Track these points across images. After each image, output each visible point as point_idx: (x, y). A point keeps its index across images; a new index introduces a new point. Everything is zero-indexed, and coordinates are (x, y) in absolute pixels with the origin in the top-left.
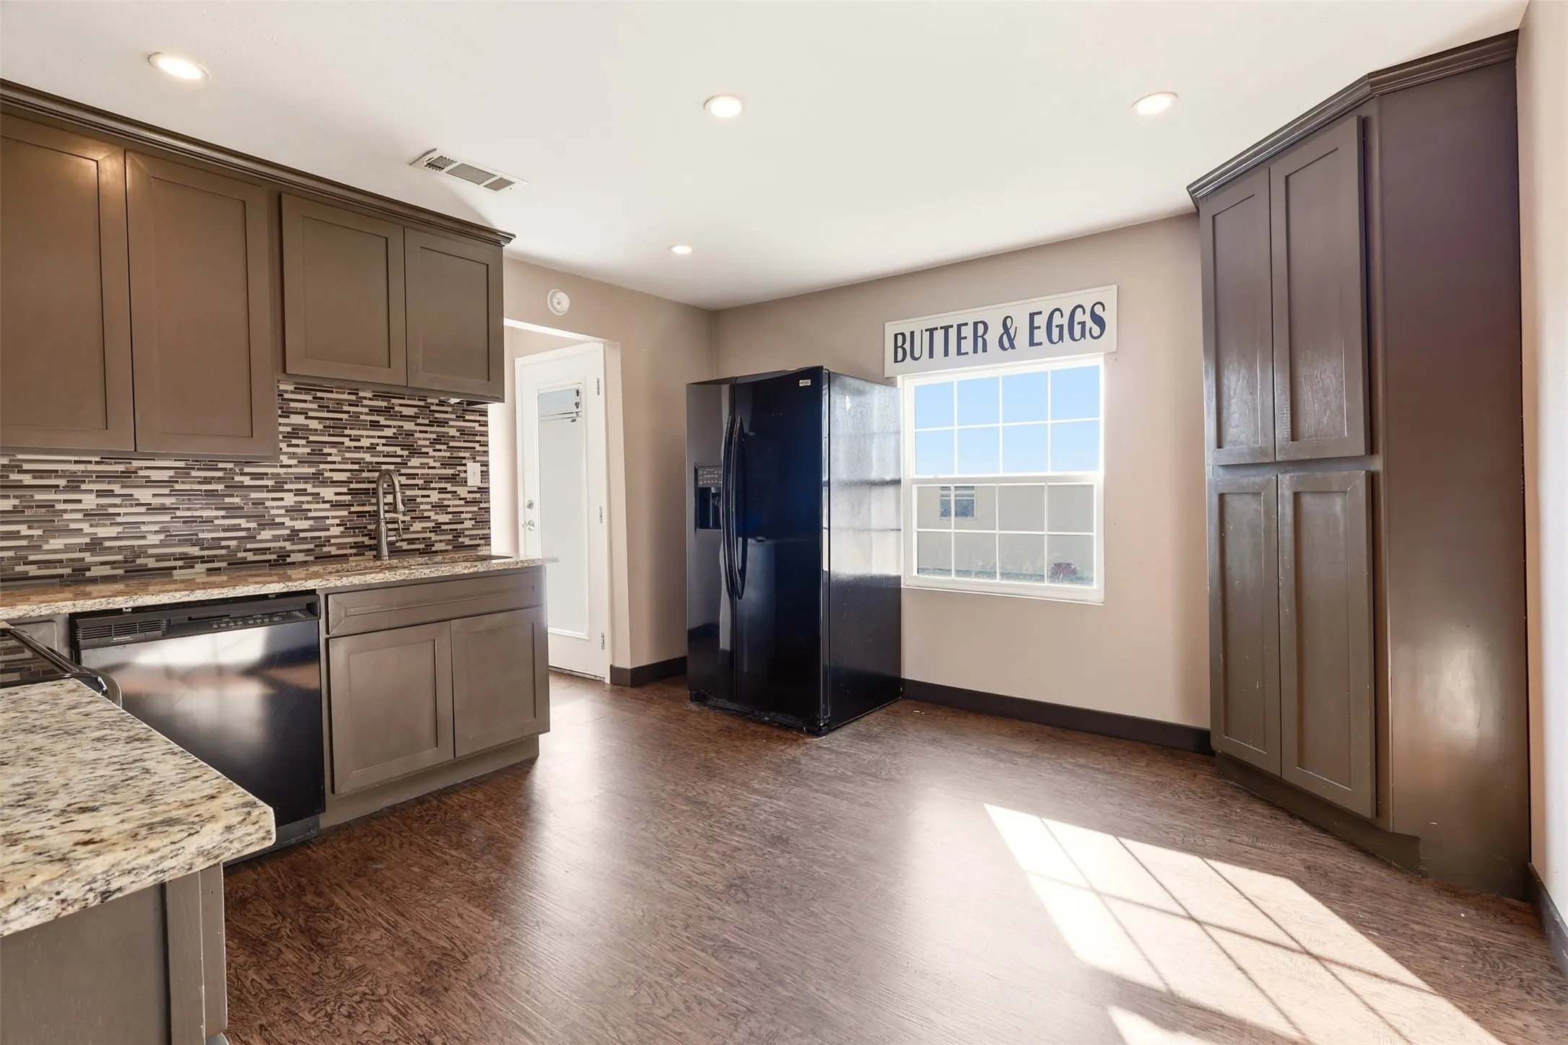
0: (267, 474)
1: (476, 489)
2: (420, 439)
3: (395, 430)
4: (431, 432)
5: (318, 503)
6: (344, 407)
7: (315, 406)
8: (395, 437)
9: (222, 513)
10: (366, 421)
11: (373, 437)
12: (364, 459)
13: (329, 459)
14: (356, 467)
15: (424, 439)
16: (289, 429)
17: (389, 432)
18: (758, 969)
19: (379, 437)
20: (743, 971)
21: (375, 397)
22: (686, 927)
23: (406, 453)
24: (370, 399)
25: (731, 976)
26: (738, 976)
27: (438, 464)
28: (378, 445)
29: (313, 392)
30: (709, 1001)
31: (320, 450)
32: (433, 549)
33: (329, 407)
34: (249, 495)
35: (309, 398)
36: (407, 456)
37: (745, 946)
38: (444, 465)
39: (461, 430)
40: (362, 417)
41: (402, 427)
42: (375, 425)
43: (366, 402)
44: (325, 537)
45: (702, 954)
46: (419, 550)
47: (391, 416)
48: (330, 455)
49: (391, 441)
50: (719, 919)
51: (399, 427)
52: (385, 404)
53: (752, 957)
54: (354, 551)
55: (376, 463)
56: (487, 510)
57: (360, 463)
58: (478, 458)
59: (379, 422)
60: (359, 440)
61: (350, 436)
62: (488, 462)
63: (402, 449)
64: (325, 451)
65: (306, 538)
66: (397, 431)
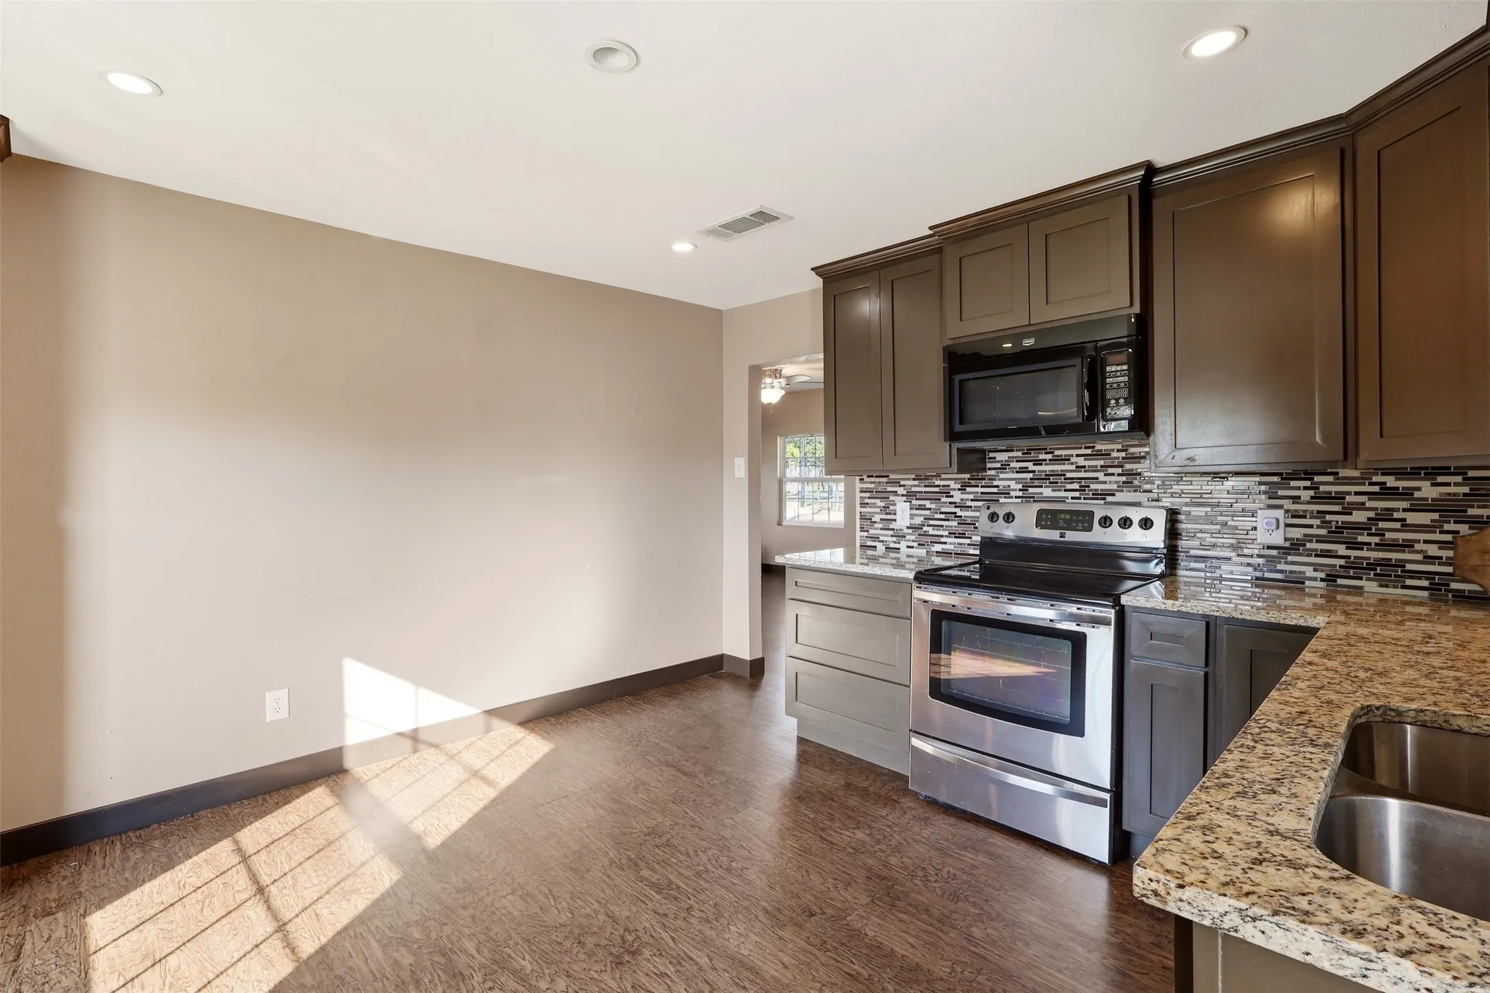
18: (642, 870)
20: (653, 870)
22: (689, 909)
25: (663, 867)
26: (658, 867)
30: (682, 854)
37: (646, 888)
45: (681, 884)
50: (658, 914)
53: (642, 879)
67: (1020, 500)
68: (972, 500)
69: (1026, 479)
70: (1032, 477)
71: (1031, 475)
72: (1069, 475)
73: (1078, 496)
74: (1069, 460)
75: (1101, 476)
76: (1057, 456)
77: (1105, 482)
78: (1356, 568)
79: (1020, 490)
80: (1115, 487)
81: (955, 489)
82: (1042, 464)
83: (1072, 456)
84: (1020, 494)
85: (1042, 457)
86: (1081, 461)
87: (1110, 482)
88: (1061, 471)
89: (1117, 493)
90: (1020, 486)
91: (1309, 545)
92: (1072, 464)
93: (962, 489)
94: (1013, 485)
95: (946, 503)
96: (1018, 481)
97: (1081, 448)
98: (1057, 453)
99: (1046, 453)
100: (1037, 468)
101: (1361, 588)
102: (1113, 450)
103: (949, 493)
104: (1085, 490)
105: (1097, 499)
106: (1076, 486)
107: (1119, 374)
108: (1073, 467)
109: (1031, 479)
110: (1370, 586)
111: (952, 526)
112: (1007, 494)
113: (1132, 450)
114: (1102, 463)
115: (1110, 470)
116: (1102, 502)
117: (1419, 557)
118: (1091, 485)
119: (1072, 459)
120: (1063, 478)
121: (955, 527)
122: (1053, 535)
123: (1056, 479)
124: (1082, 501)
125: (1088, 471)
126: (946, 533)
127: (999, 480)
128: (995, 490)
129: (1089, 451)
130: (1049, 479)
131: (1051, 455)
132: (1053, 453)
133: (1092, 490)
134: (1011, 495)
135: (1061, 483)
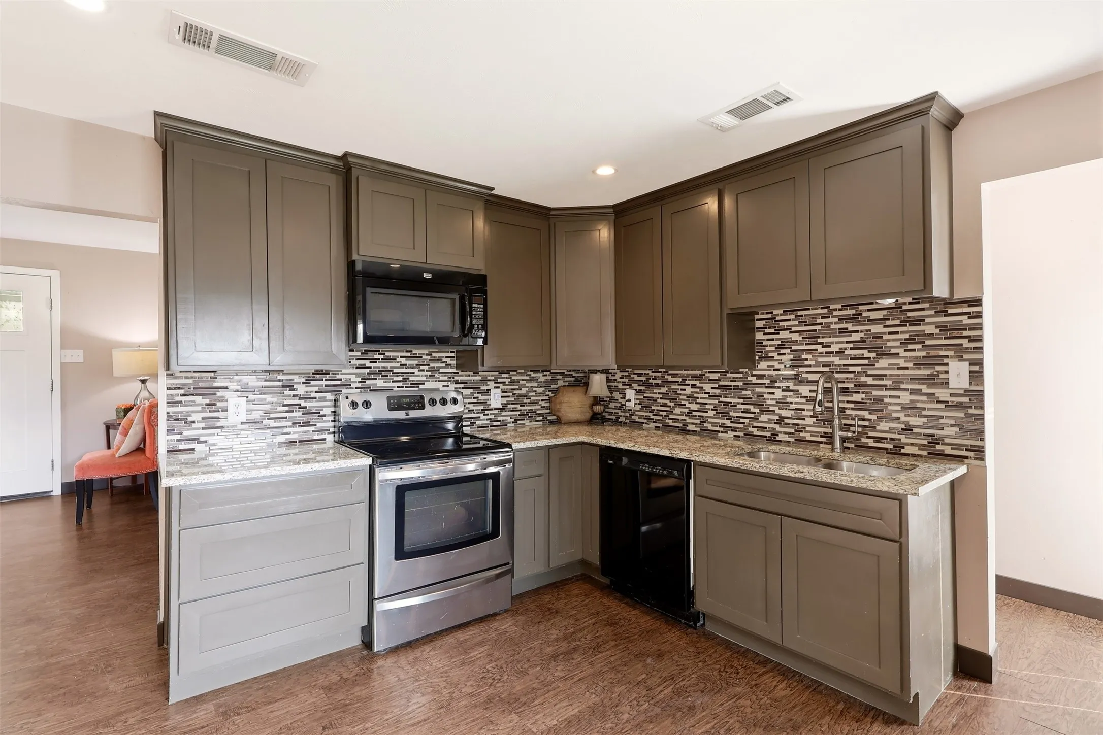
0: (765, 375)
1: (962, 392)
2: (889, 340)
3: (862, 335)
4: (903, 332)
5: (798, 398)
6: (818, 320)
7: (796, 323)
8: (863, 341)
9: (742, 401)
10: (836, 329)
11: (842, 342)
12: (833, 362)
13: (806, 363)
14: (827, 369)
15: (893, 340)
16: (779, 342)
17: (856, 337)
19: (847, 342)
21: (844, 307)
23: (873, 355)
24: (840, 310)
27: (910, 365)
28: (846, 349)
29: (795, 312)
31: (799, 357)
32: (903, 451)
33: (806, 322)
34: (755, 390)
35: (792, 317)
36: (874, 358)
38: (917, 365)
39: (943, 328)
40: (833, 326)
41: (870, 331)
42: (844, 332)
43: (835, 313)
44: (802, 425)
46: (887, 449)
47: (859, 321)
48: (807, 360)
49: (857, 346)
51: (867, 331)
52: (853, 312)
54: (824, 440)
55: (844, 365)
56: (980, 418)
57: (830, 366)
58: (965, 357)
59: (847, 329)
60: (830, 346)
61: (822, 343)
62: (982, 360)
63: (869, 352)
64: (804, 357)
65: (789, 424)
66: (865, 334)
67: (360, 390)
68: (316, 392)
69: (365, 373)
70: (369, 372)
71: (368, 371)
72: (395, 371)
73: (402, 385)
74: (395, 359)
75: (416, 371)
76: (387, 356)
77: (419, 376)
78: (524, 415)
79: (360, 382)
80: (424, 378)
81: (299, 383)
82: (376, 362)
83: (398, 357)
84: (360, 385)
85: (376, 356)
86: (404, 361)
87: (422, 376)
88: (390, 367)
89: (426, 383)
90: (360, 379)
91: (509, 406)
92: (398, 362)
93: (307, 383)
94: (353, 378)
95: (290, 396)
96: (357, 375)
97: (403, 352)
98: (387, 354)
99: (379, 354)
100: (373, 365)
101: (524, 424)
102: (423, 354)
103: (293, 386)
104: (406, 381)
105: (414, 387)
106: (400, 378)
107: (479, 309)
108: (398, 365)
109: (368, 373)
110: (527, 422)
111: (296, 417)
112: (348, 386)
113: (434, 355)
114: (416, 362)
115: (422, 368)
116: (417, 389)
117: (540, 407)
118: (410, 378)
119: (397, 359)
120: (391, 372)
121: (299, 417)
122: (400, 415)
123: (387, 373)
124: (404, 389)
125: (408, 368)
126: (290, 424)
127: (342, 374)
128: (338, 383)
129: (408, 354)
130: (382, 373)
131: (383, 356)
132: (384, 354)
133: (410, 381)
134: (352, 386)
135: (390, 376)
